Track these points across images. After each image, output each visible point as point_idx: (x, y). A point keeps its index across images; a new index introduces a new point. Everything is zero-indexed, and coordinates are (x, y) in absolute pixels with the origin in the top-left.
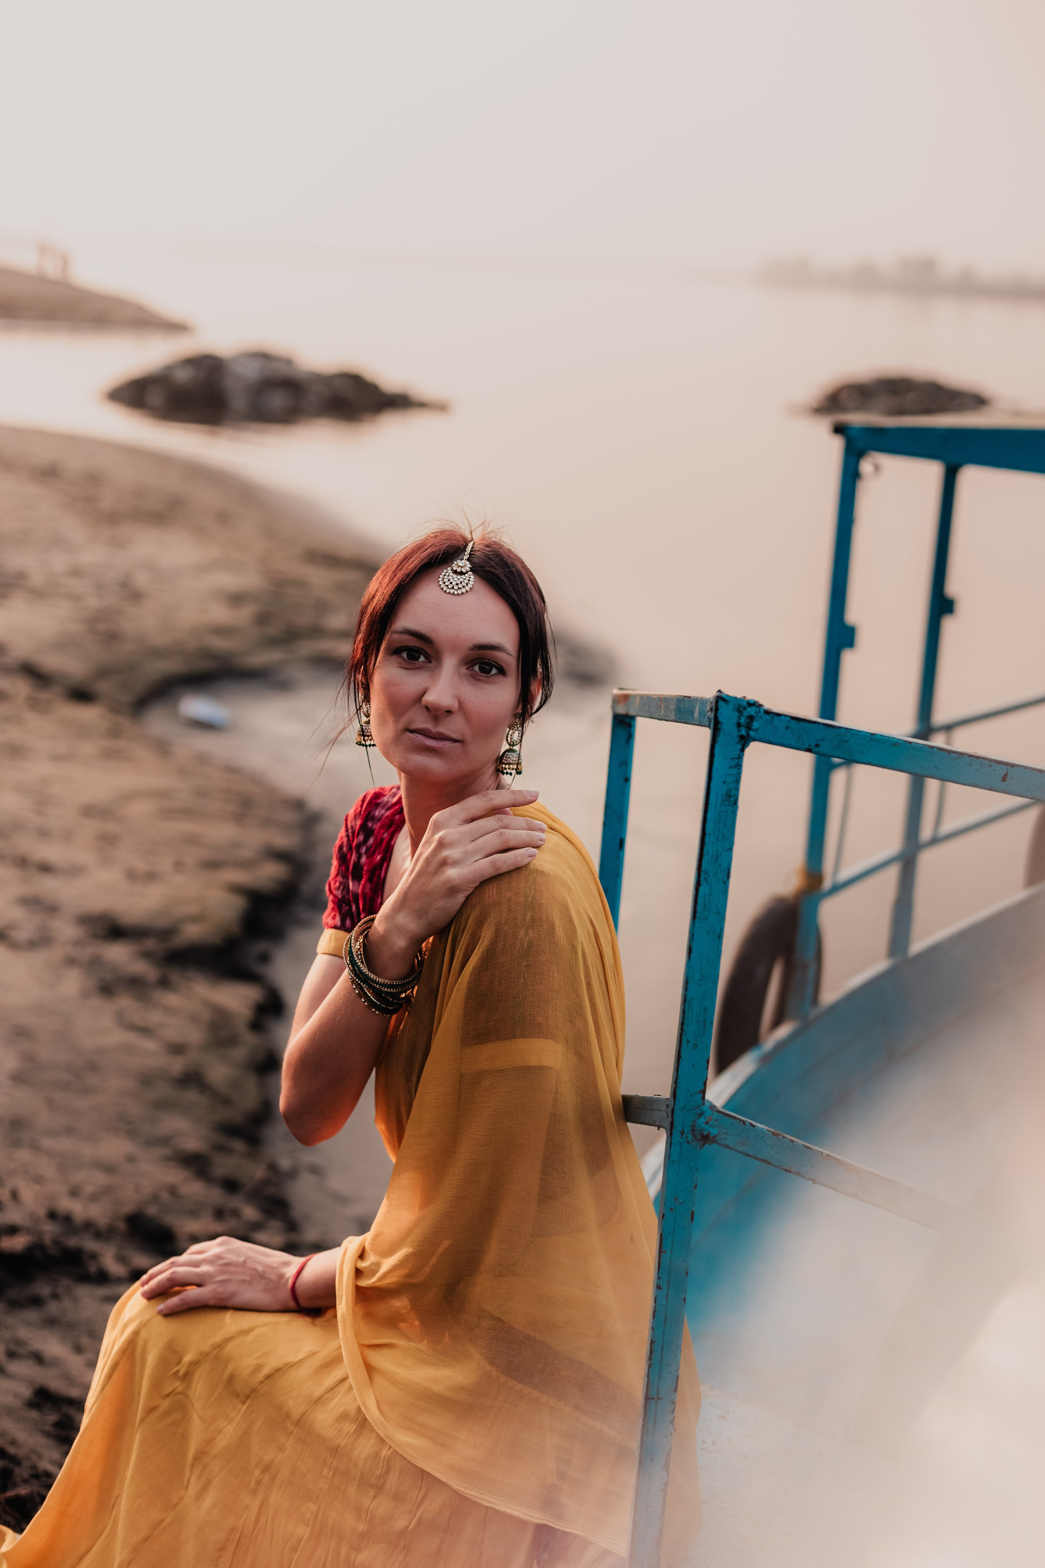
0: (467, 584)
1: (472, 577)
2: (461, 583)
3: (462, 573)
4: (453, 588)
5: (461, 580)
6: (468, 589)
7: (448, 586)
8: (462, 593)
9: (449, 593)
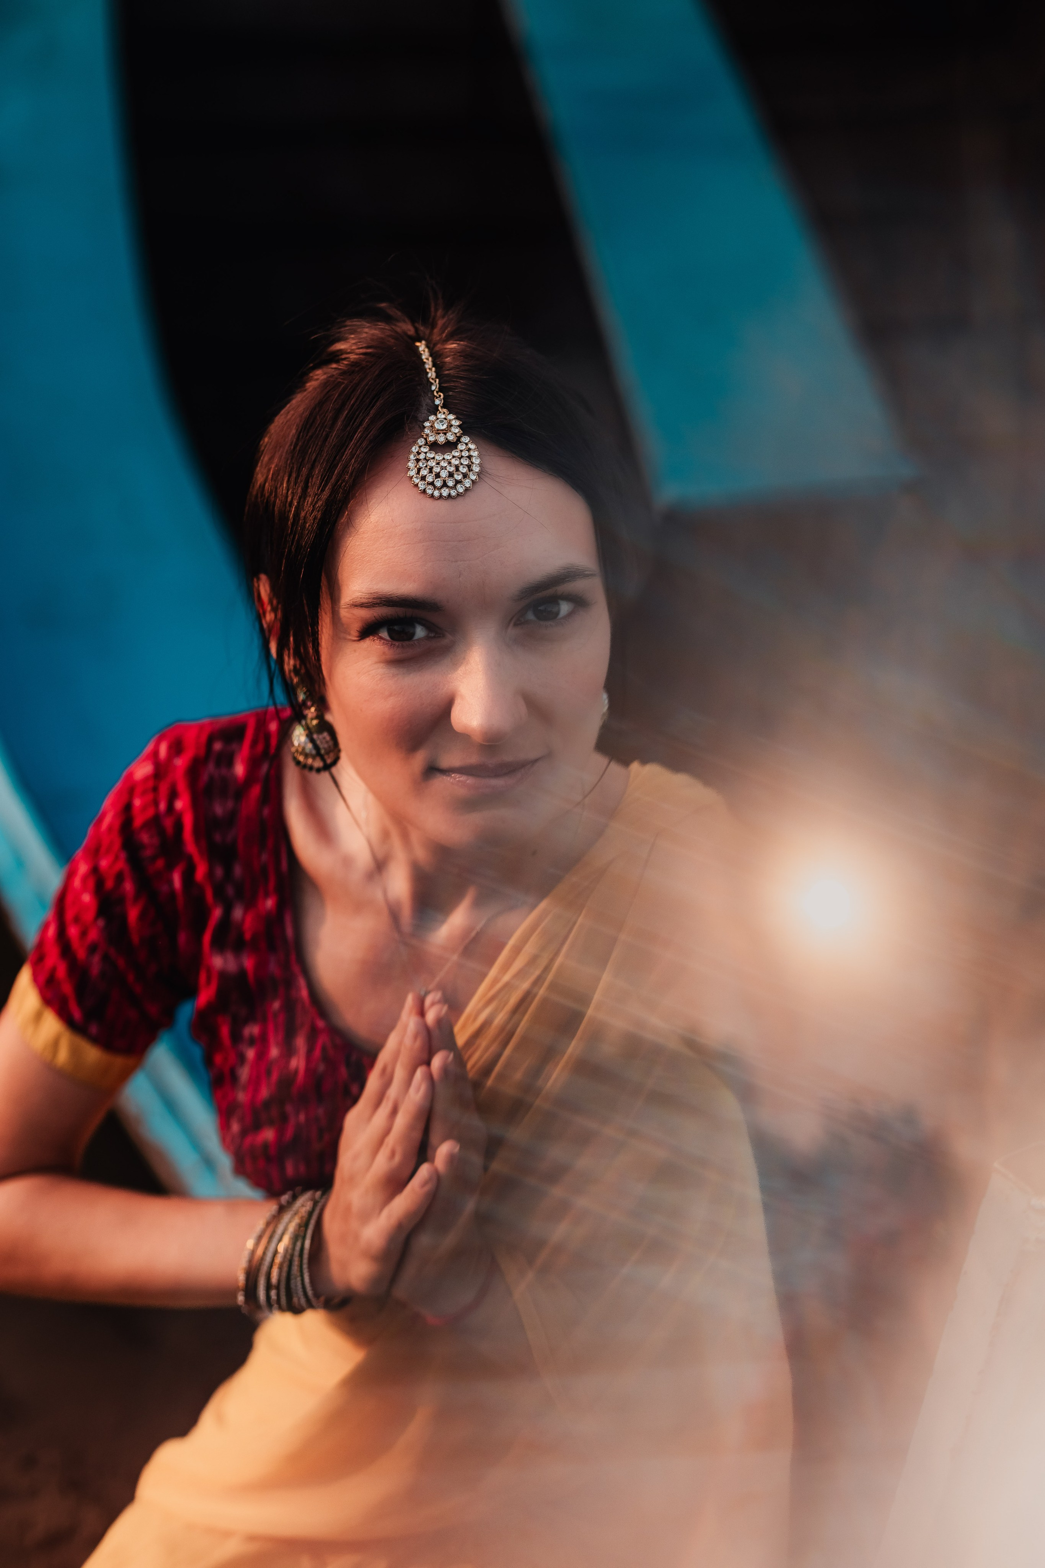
0: (469, 467)
1: (472, 446)
2: (457, 469)
3: (450, 446)
4: (445, 485)
5: (455, 462)
6: (473, 477)
7: (432, 484)
8: (467, 490)
9: (441, 496)
